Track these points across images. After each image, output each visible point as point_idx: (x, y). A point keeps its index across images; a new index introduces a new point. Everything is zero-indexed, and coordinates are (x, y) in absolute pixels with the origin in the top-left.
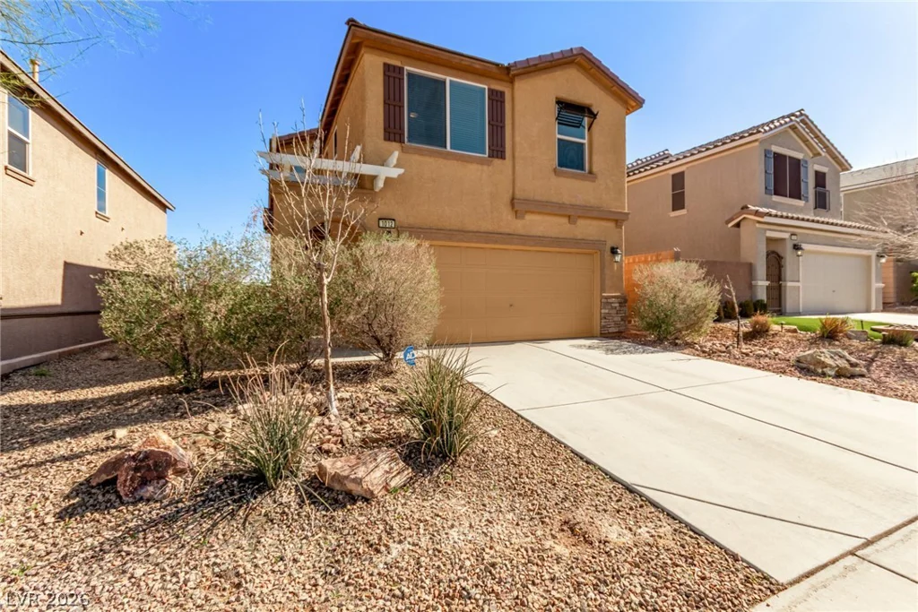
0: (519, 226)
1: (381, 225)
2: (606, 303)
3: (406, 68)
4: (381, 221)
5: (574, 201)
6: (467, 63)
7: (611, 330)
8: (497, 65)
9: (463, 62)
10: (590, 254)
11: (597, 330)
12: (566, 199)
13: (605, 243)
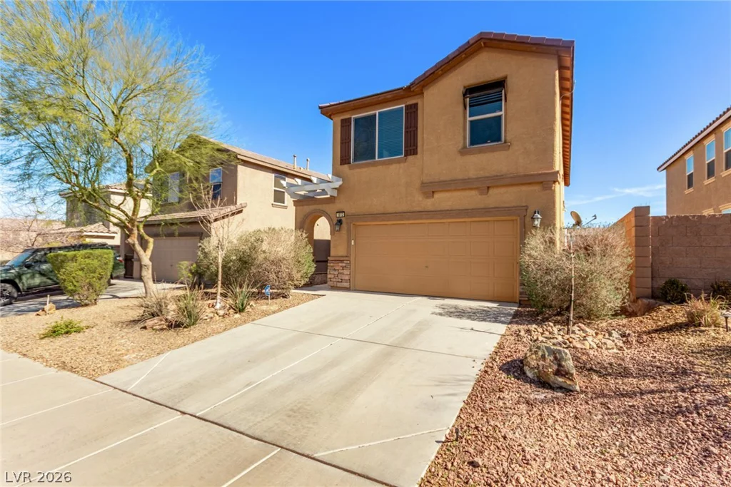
0: (429, 204)
1: (337, 216)
3: (352, 117)
4: (338, 213)
6: (382, 98)
11: (516, 297)
13: (526, 208)
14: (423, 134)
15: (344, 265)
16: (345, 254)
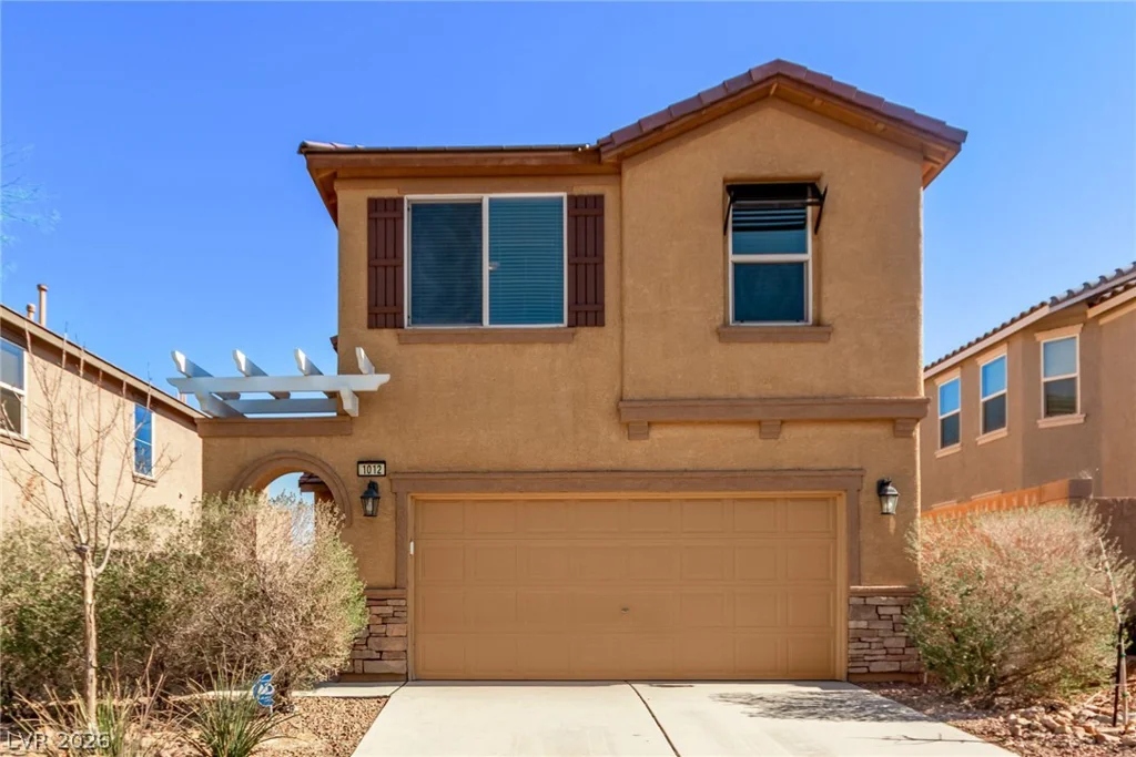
0: (636, 453)
1: (362, 472)
2: (862, 606)
3: (407, 197)
4: (361, 466)
5: (768, 389)
6: (511, 163)
7: (874, 667)
8: (575, 149)
9: (506, 163)
10: (826, 499)
11: (841, 667)
12: (748, 388)
13: (860, 473)
14: (621, 278)
15: (389, 610)
16: (389, 580)
